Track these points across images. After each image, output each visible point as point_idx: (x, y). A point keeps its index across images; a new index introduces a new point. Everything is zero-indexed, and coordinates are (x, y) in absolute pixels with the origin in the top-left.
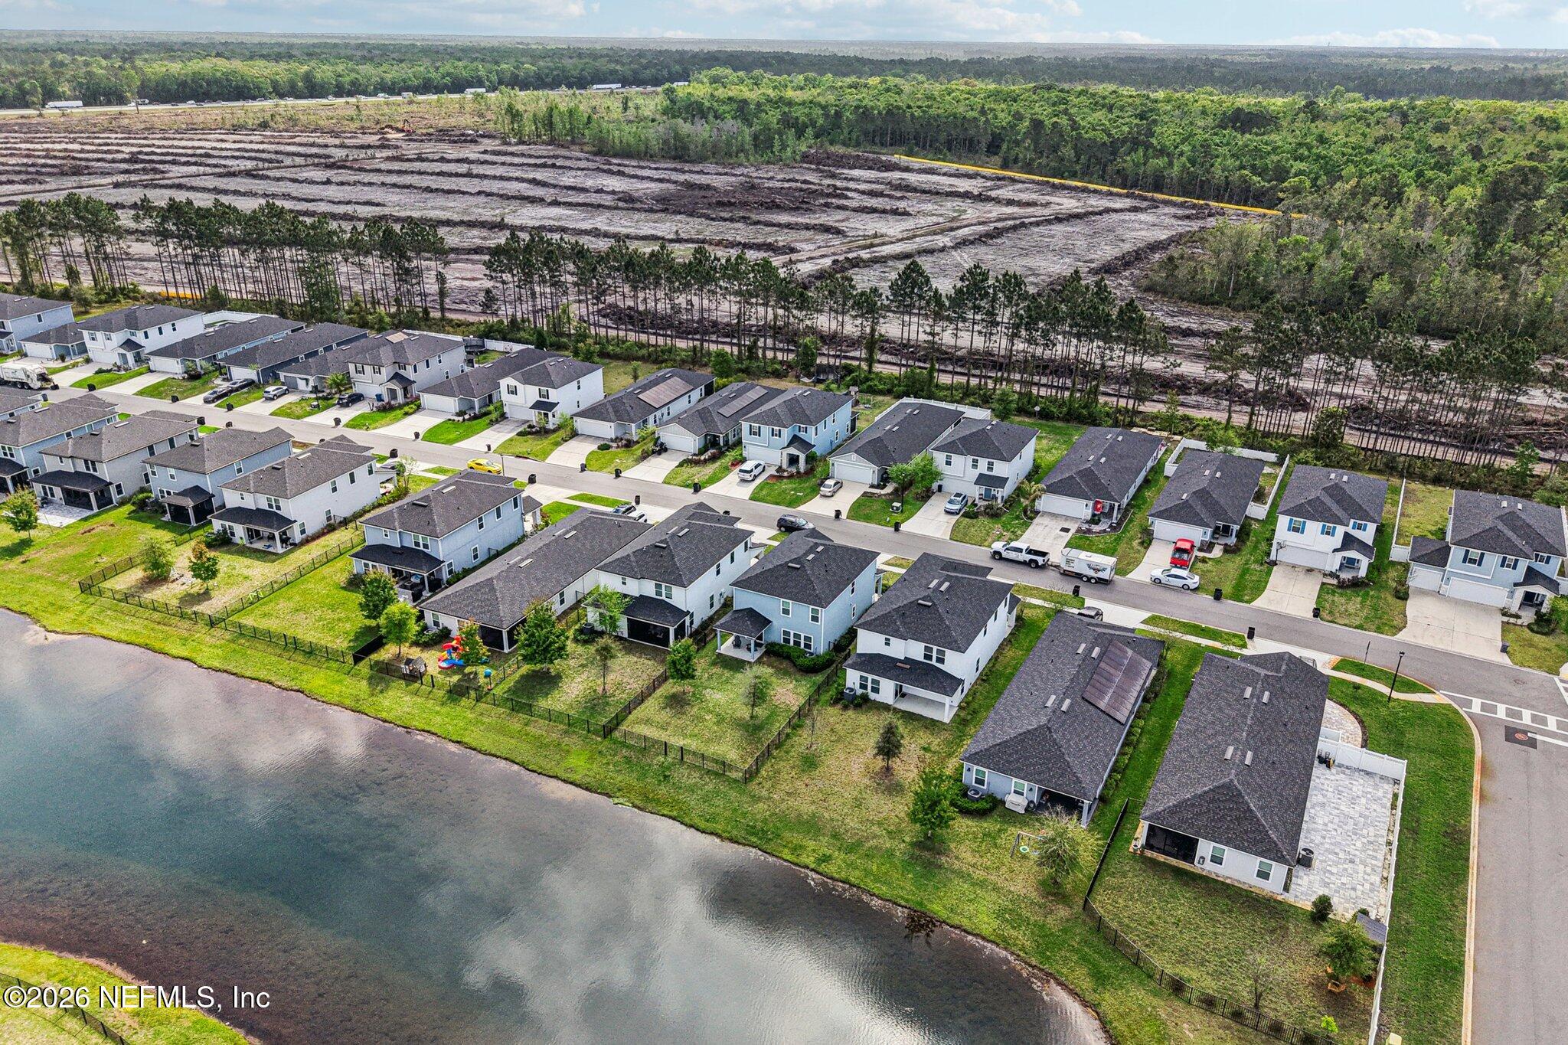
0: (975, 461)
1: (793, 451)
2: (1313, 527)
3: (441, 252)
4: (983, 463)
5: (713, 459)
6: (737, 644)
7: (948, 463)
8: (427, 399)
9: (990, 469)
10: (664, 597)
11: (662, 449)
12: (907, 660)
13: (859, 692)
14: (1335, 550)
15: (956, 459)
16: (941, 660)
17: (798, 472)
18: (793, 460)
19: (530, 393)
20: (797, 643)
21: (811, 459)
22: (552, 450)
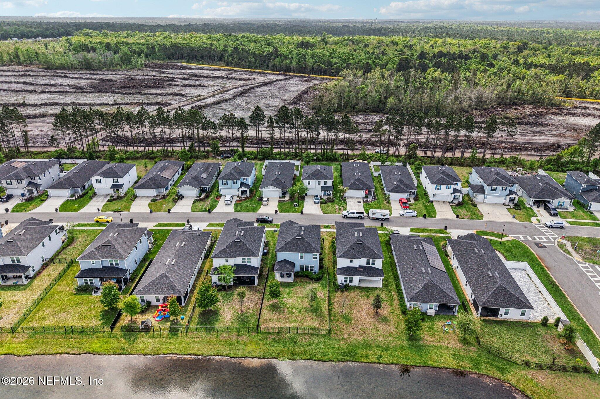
0: (319, 182)
1: (243, 189)
2: (444, 187)
3: (21, 119)
4: (322, 182)
5: (207, 197)
6: (282, 276)
7: (309, 184)
8: (51, 192)
9: (325, 184)
10: (246, 263)
11: (182, 197)
12: (360, 267)
13: (345, 283)
14: (451, 194)
15: (312, 182)
16: (374, 264)
17: (247, 197)
18: (244, 192)
19: (109, 182)
20: (307, 270)
21: (251, 191)
22: (130, 206)
